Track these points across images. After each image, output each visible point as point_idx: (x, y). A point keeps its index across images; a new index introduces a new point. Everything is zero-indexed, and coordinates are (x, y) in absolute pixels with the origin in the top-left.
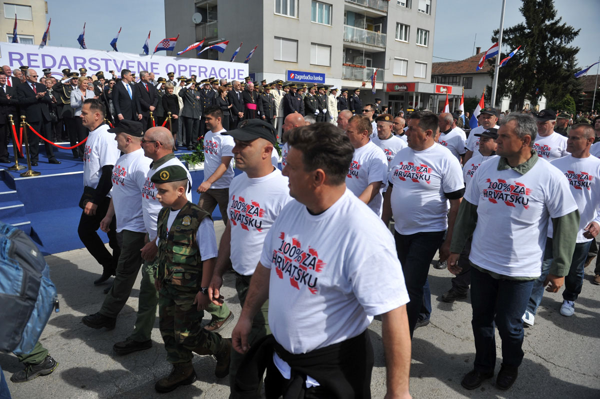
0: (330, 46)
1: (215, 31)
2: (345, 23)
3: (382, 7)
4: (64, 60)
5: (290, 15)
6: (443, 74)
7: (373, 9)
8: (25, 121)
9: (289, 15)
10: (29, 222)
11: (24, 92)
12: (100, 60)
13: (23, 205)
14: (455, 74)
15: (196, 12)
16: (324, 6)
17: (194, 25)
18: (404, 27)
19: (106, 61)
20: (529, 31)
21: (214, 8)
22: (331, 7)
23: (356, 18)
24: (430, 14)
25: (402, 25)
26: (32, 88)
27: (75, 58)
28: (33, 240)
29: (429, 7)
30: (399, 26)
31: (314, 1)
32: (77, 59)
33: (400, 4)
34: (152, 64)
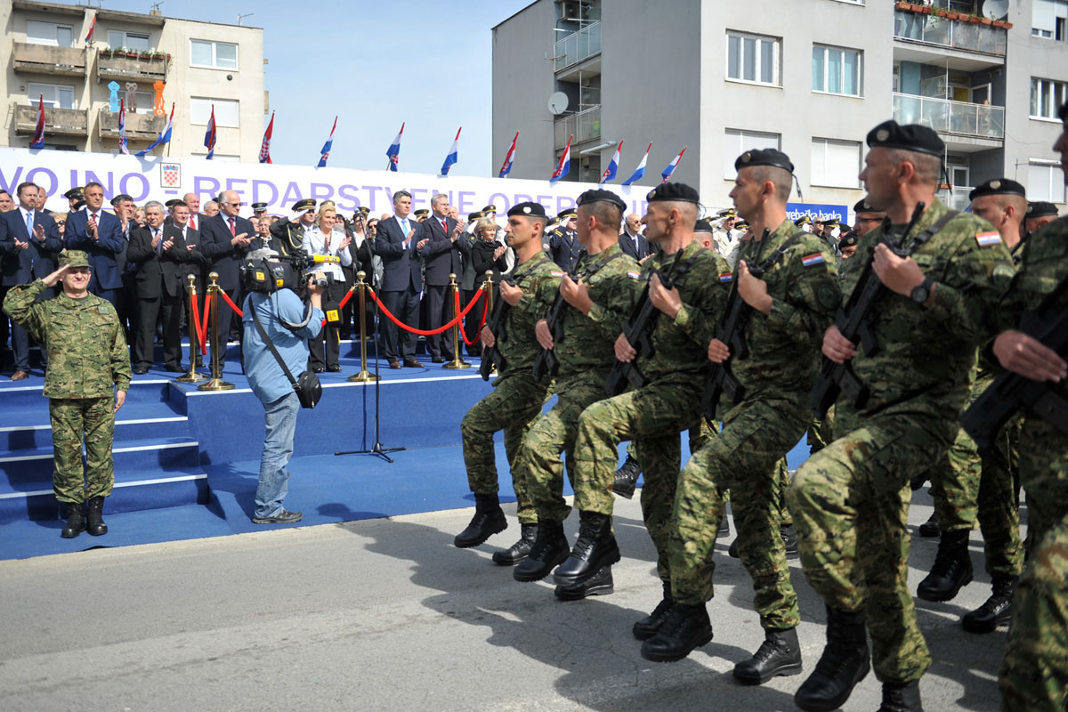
0: (859, 143)
1: (596, 127)
2: (895, 89)
3: (991, 45)
4: (292, 189)
5: (762, 80)
7: (966, 51)
8: (216, 283)
9: (758, 81)
10: (205, 476)
11: (213, 232)
12: (360, 188)
13: (197, 444)
15: (555, 92)
16: (843, 54)
17: (552, 118)
18: (1052, 87)
19: (372, 189)
21: (595, 79)
22: (859, 56)
23: (923, 77)
25: (1046, 84)
26: (228, 225)
27: (314, 186)
28: (209, 509)
30: (1040, 85)
31: (819, 47)
32: (317, 188)
33: (1041, 33)
34: (461, 194)
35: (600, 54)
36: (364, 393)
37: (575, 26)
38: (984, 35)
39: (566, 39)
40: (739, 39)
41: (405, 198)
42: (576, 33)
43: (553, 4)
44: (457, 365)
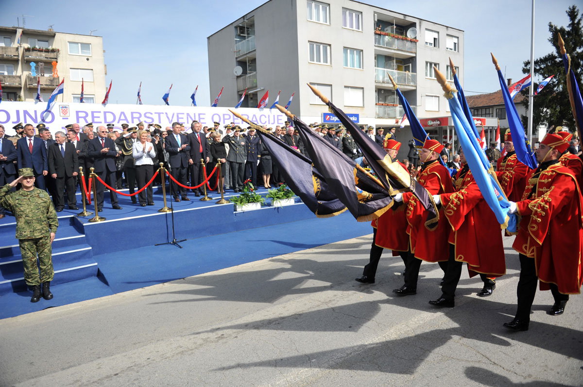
0: (363, 88)
1: (255, 82)
2: (375, 66)
3: (410, 48)
4: (122, 115)
6: (475, 106)
7: (402, 51)
8: (94, 172)
9: (322, 63)
10: (96, 264)
11: (93, 146)
12: (154, 114)
13: (91, 248)
14: (489, 106)
15: (236, 66)
16: (355, 52)
17: (236, 77)
18: (433, 65)
19: (159, 114)
20: (560, 59)
21: (254, 61)
22: (361, 53)
23: (386, 61)
24: (458, 51)
25: (431, 64)
26: (101, 142)
27: (132, 113)
28: (100, 279)
29: (457, 45)
30: (429, 64)
31: (346, 48)
33: (428, 44)
34: (199, 114)
35: (255, 50)
36: (166, 217)
37: (244, 38)
38: (408, 44)
39: (240, 43)
40: (313, 45)
41: (178, 126)
42: (244, 41)
43: (234, 28)
44: (206, 199)
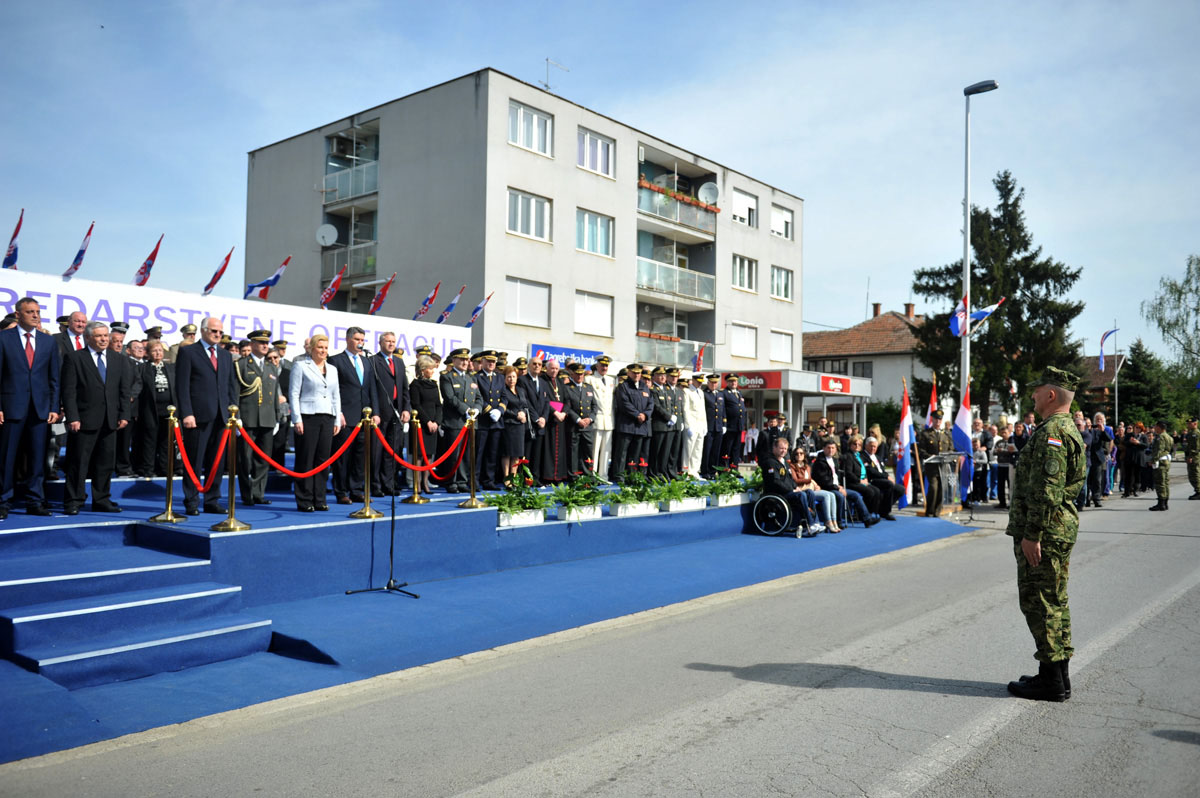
0: (612, 298)
1: (370, 263)
2: (639, 254)
3: (705, 224)
4: (103, 308)
5: (536, 235)
6: (811, 355)
7: (688, 227)
9: (532, 235)
10: (269, 622)
12: (177, 310)
13: (239, 588)
14: (840, 356)
15: (324, 223)
16: (599, 220)
17: (320, 249)
18: (746, 263)
19: (191, 313)
20: (983, 271)
22: (611, 223)
23: (655, 245)
24: (793, 239)
25: (742, 260)
26: (209, 353)
27: (127, 306)
29: (790, 225)
30: (738, 260)
31: (582, 210)
32: (131, 308)
33: (738, 218)
35: (376, 193)
37: (348, 163)
38: (700, 215)
39: (337, 174)
40: (517, 196)
41: (358, 335)
42: (349, 170)
43: (324, 139)
